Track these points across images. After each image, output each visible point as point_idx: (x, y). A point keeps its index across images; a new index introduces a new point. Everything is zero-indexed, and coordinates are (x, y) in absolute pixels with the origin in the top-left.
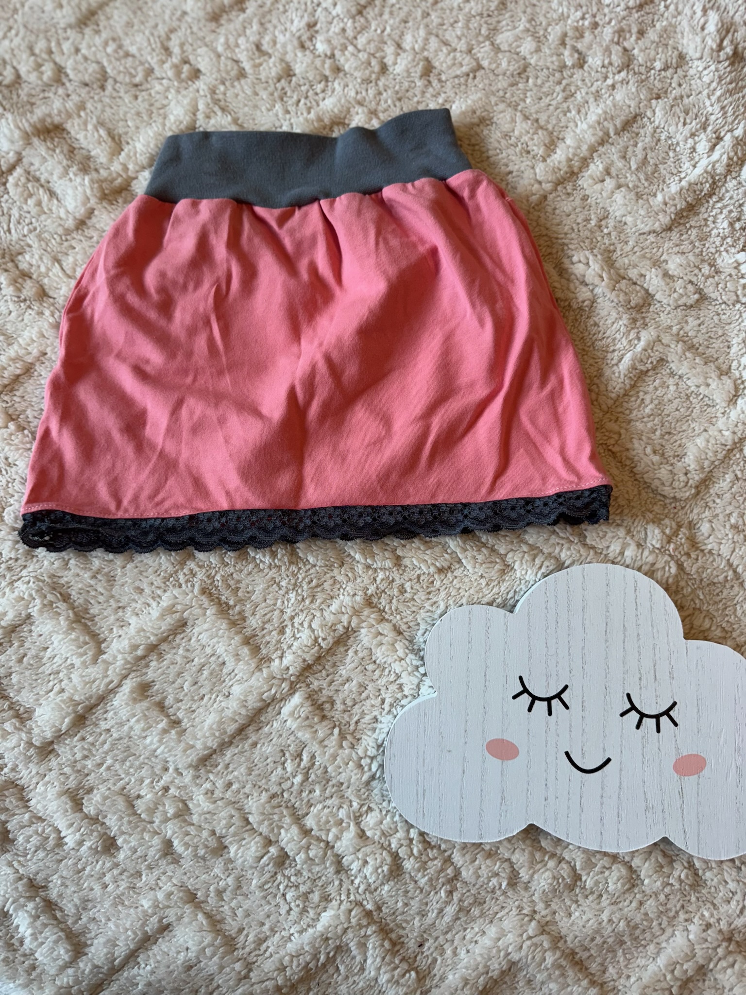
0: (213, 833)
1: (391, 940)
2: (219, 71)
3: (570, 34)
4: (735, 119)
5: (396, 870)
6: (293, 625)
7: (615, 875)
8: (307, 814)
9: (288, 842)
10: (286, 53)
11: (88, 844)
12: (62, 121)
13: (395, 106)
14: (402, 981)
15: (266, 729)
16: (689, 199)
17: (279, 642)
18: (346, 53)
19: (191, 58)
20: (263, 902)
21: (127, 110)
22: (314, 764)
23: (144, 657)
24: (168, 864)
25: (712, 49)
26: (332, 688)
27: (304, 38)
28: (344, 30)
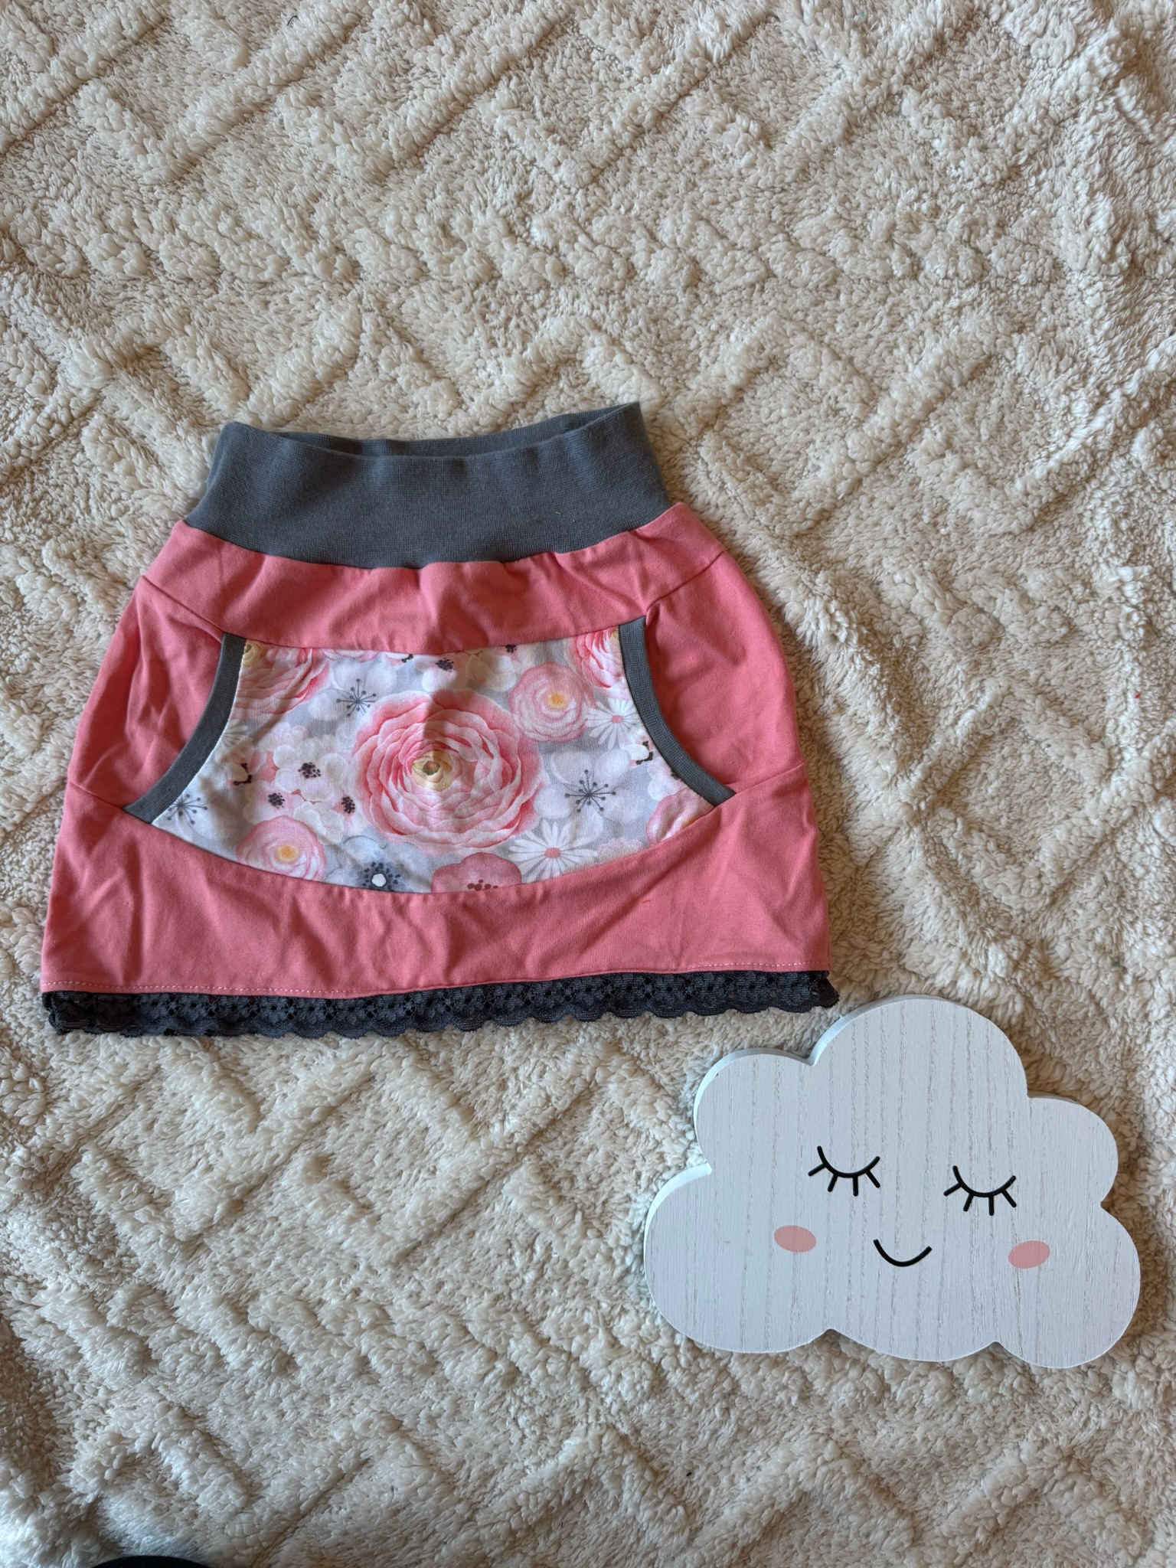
0: (422, 1346)
1: (652, 1469)
2: (389, 268)
3: (901, 225)
4: (1128, 366)
5: (659, 1384)
6: (517, 1078)
7: (932, 1384)
8: (543, 1319)
9: (519, 1356)
10: (487, 243)
11: (257, 1364)
12: (157, 341)
13: (649, 331)
14: (667, 1518)
15: (486, 1214)
16: (1059, 487)
17: (499, 1101)
18: (576, 246)
19: (346, 244)
20: (489, 1429)
21: (254, 325)
22: (549, 1257)
23: (318, 1124)
24: (363, 1386)
25: (1099, 257)
26: (572, 1160)
27: (513, 218)
28: (571, 206)
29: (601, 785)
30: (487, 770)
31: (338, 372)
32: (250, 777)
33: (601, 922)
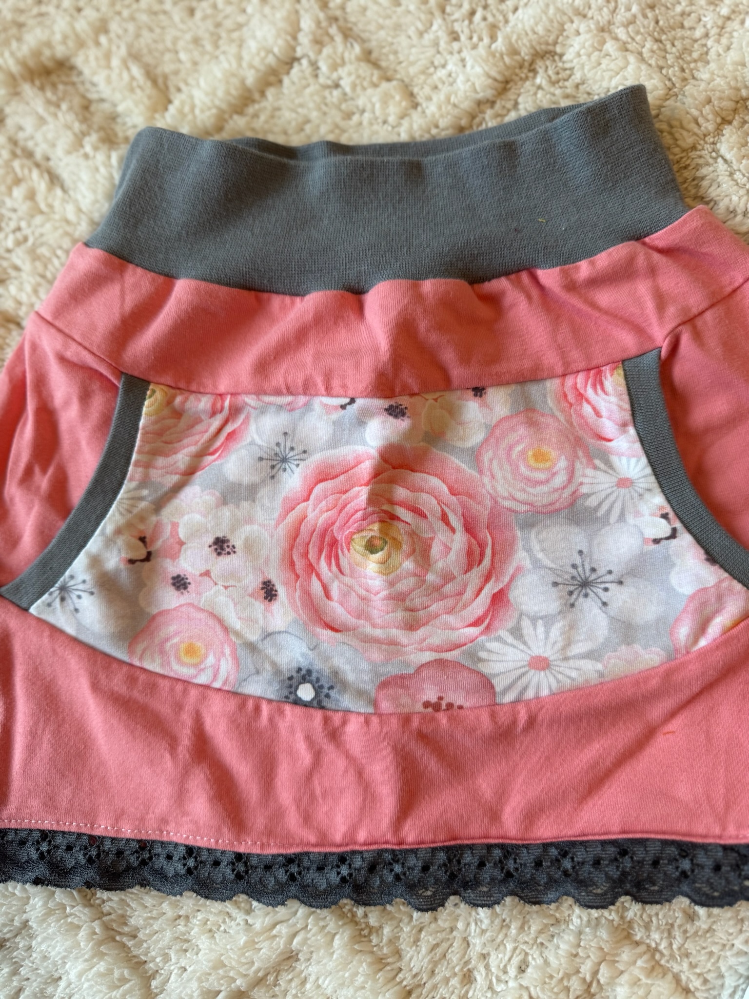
29: (602, 571)
30: (448, 549)
31: (272, 79)
32: (149, 554)
33: (608, 762)
